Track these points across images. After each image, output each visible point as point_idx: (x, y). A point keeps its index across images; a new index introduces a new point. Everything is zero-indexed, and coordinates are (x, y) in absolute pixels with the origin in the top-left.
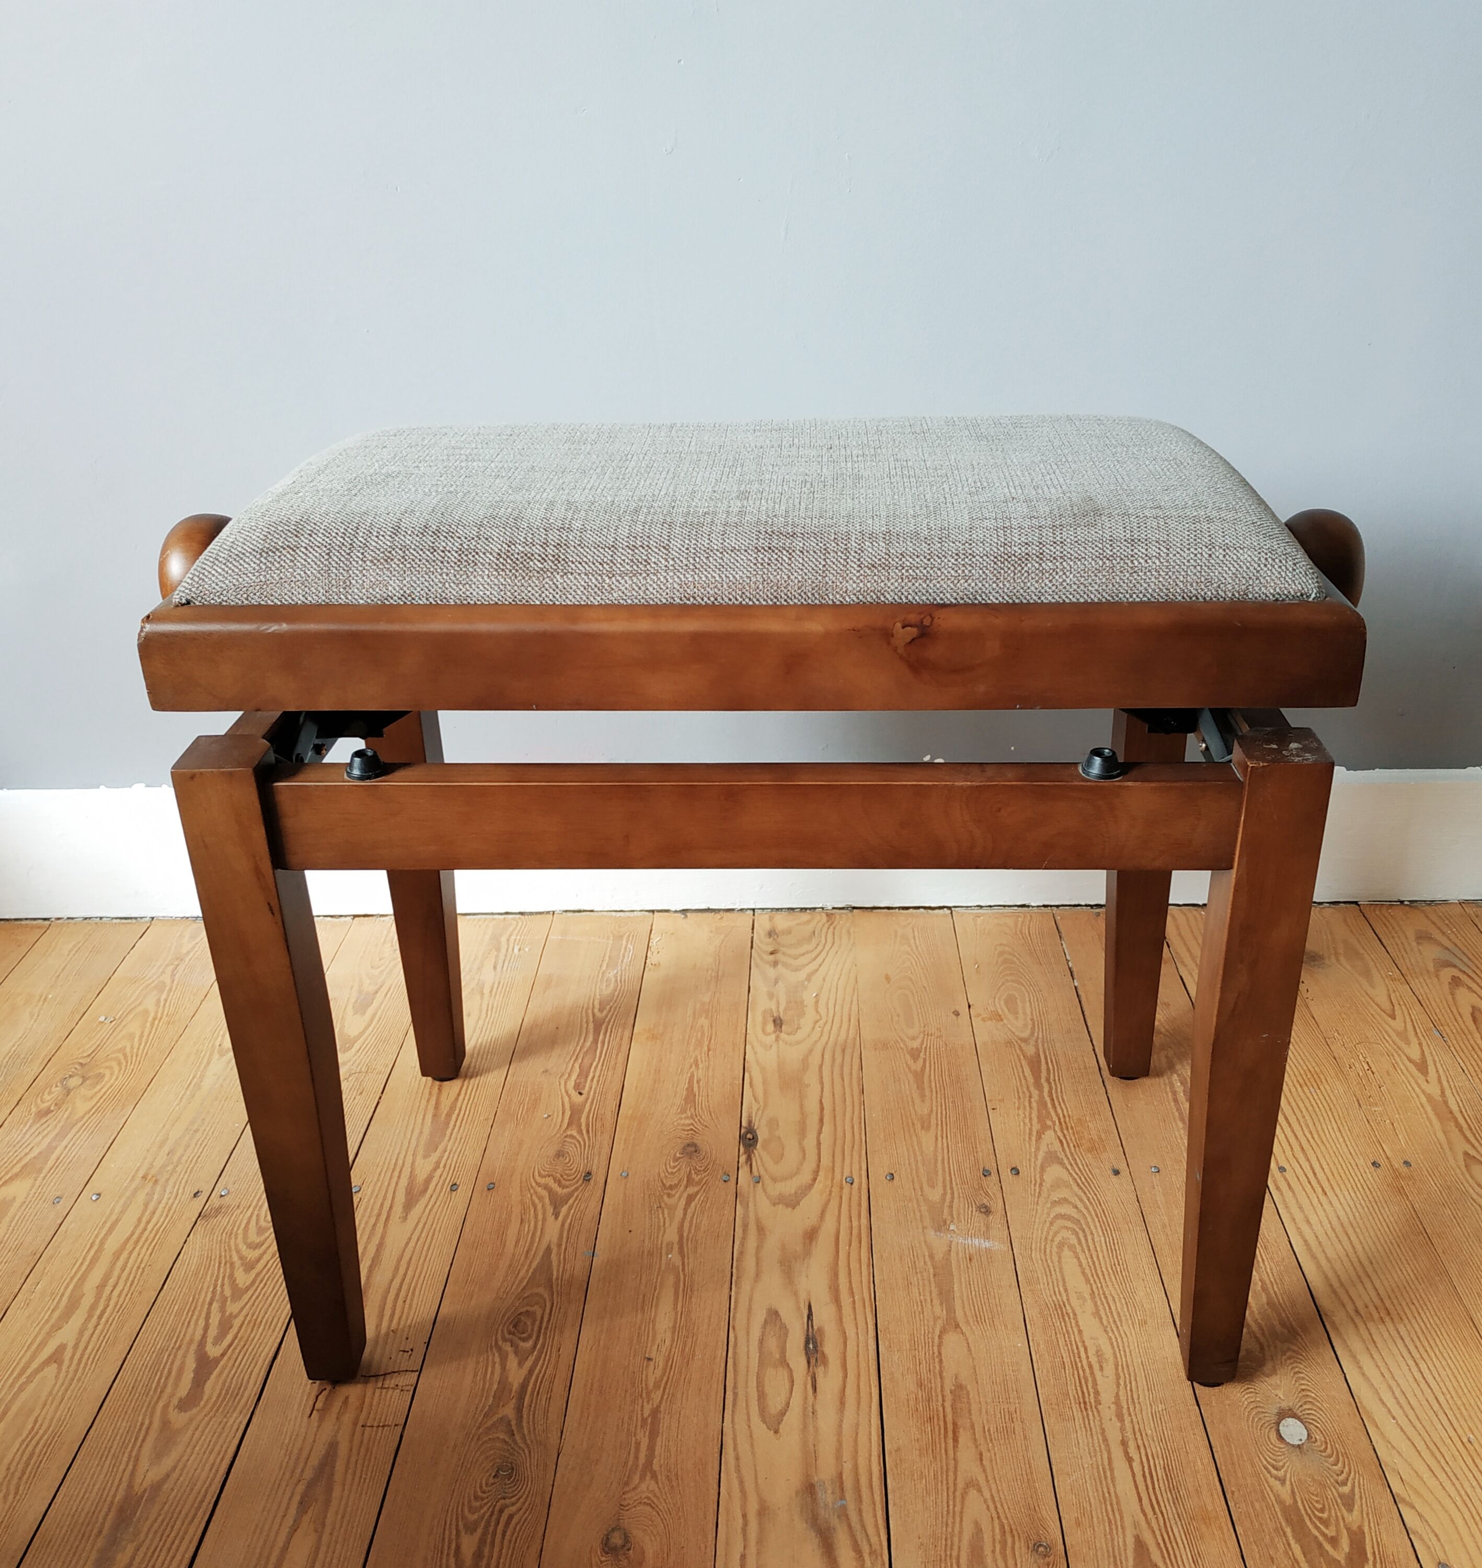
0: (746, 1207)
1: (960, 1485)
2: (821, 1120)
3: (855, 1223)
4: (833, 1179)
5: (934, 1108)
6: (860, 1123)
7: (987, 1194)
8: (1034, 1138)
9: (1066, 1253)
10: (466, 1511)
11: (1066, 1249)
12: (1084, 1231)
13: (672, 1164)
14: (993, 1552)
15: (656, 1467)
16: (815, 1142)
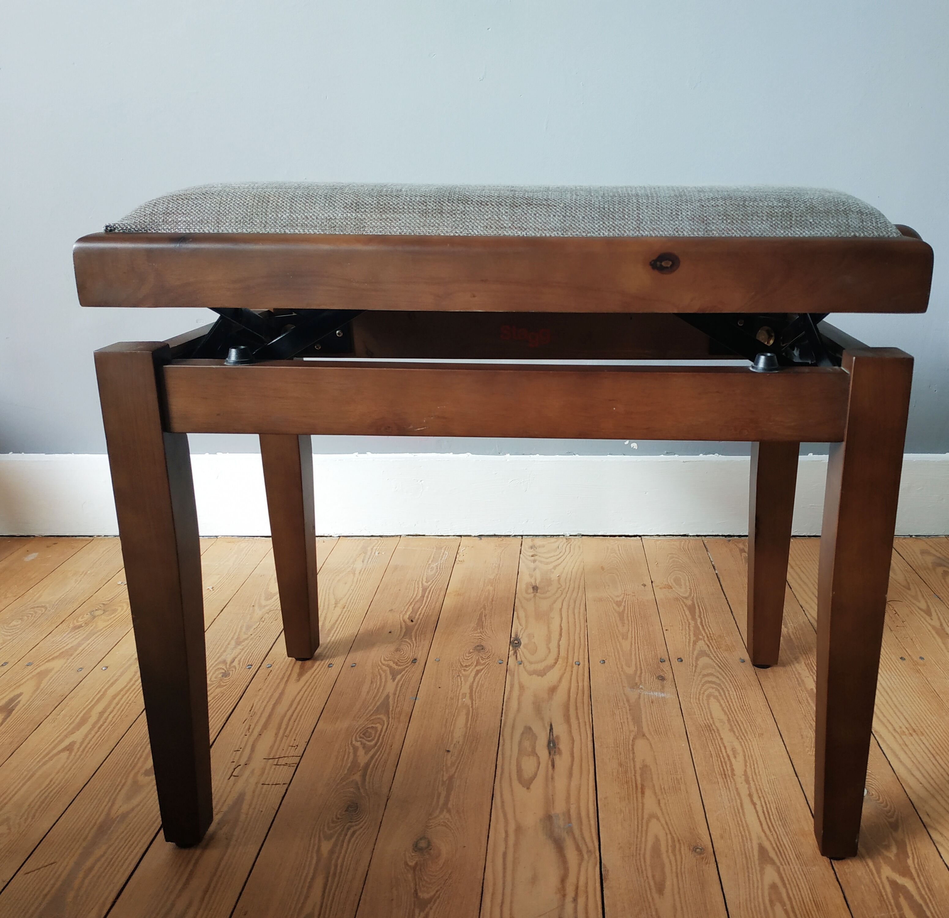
0: (513, 675)
1: (646, 816)
2: (561, 635)
3: (580, 684)
4: (567, 663)
5: (630, 630)
6: (585, 636)
7: (663, 670)
8: (691, 644)
9: (712, 700)
10: (326, 829)
11: (712, 698)
12: (723, 689)
13: (467, 655)
14: (667, 851)
15: (450, 805)
16: (556, 644)
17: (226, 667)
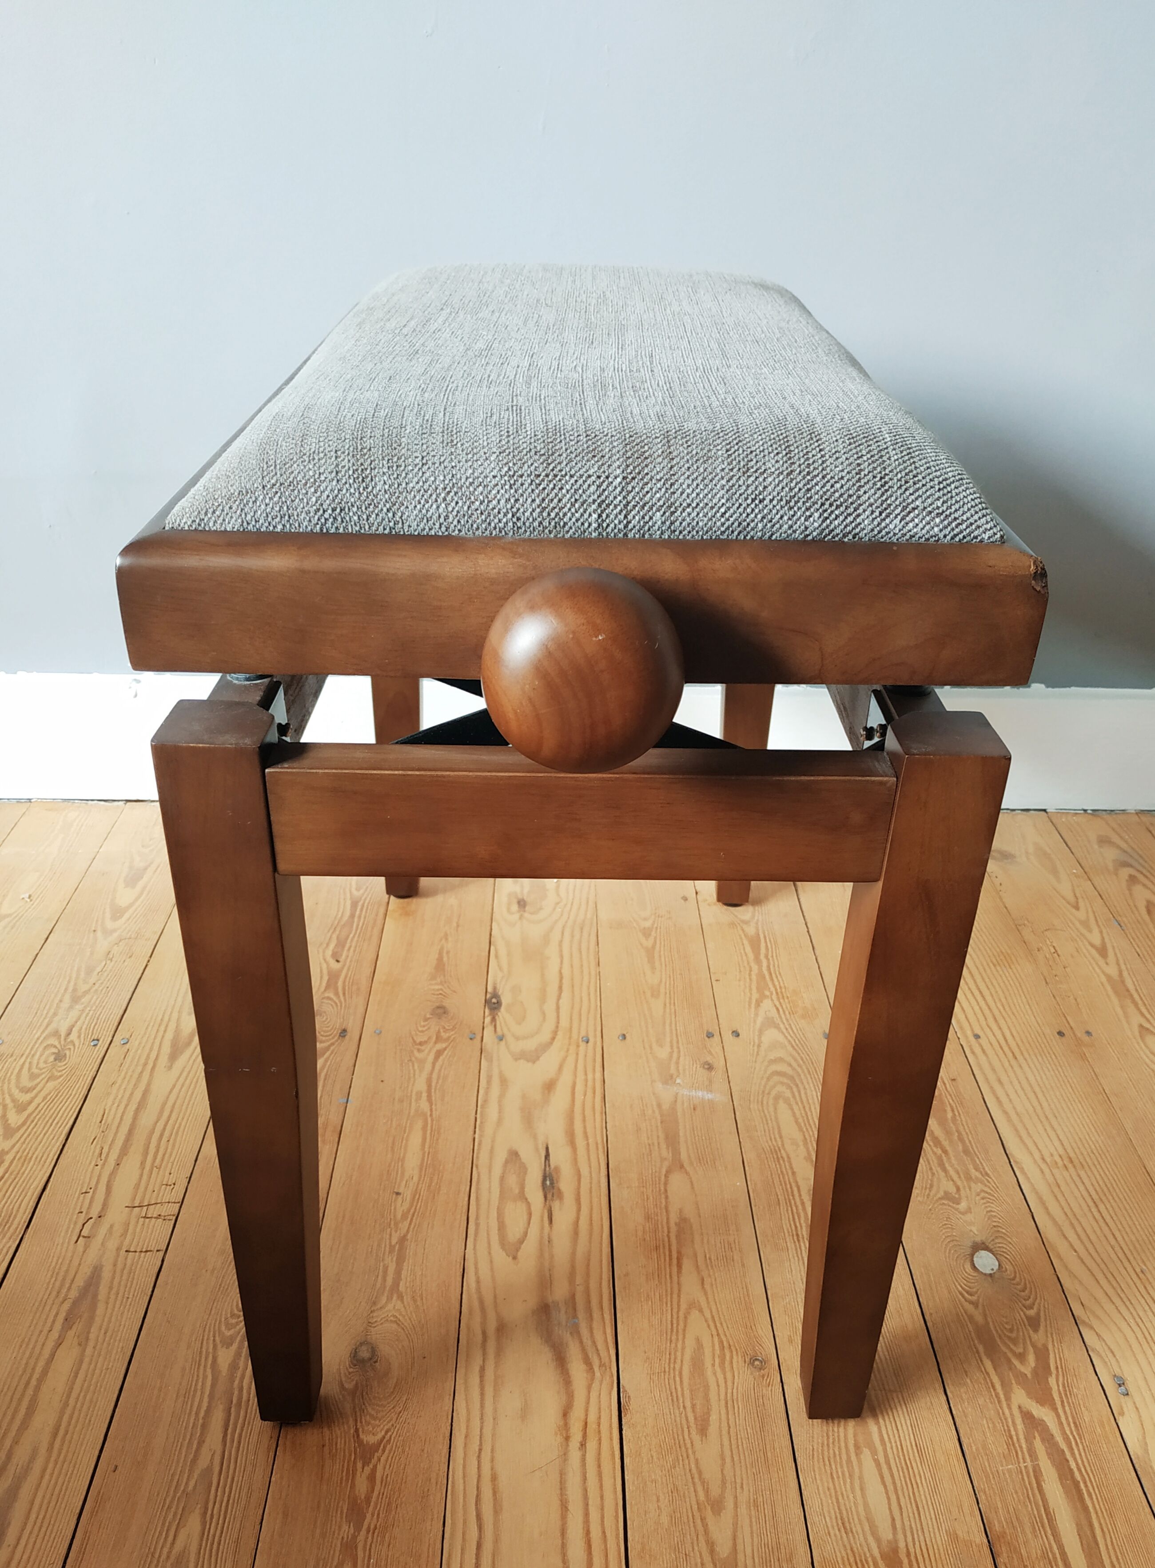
0: (490, 1060)
1: (683, 1306)
2: (560, 988)
3: (590, 1076)
4: (570, 1038)
5: (664, 980)
6: (596, 991)
7: (710, 1052)
8: (753, 1005)
9: (782, 1105)
10: (223, 1328)
11: (781, 1102)
12: (797, 1086)
13: (422, 1024)
14: (713, 1365)
15: (402, 1287)
16: (554, 1007)
17: (60, 1042)
